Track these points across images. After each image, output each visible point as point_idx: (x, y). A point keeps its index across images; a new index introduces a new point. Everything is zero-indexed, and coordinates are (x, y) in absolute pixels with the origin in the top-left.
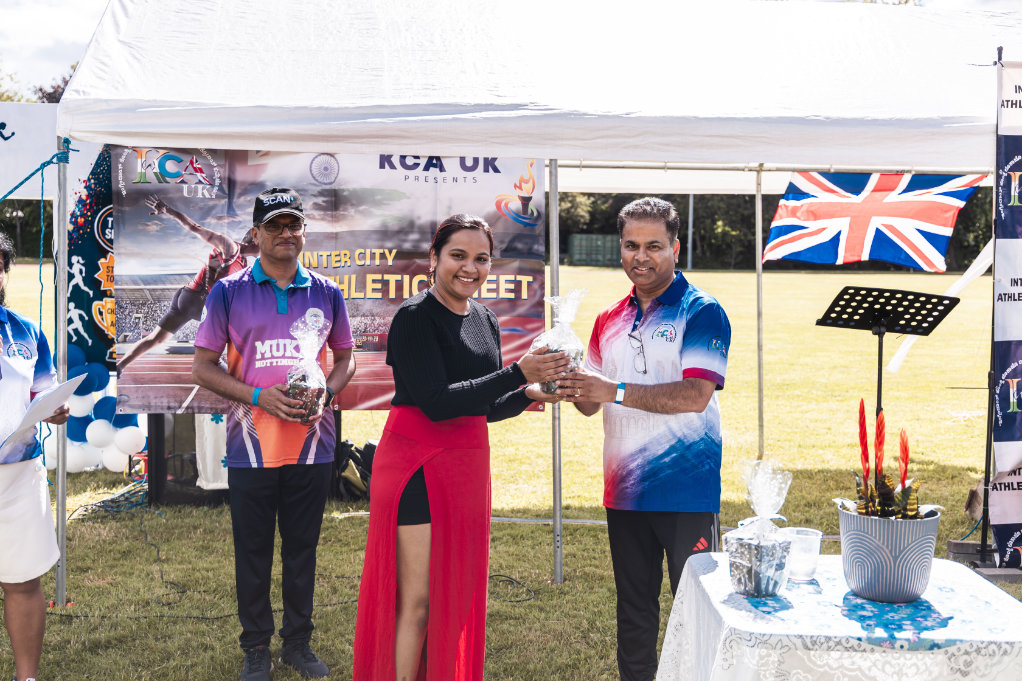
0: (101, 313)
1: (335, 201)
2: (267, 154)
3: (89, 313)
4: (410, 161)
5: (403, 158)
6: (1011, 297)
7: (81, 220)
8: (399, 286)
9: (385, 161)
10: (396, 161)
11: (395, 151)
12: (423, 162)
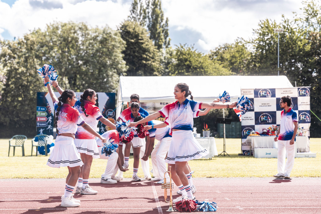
0: (107, 128)
1: (155, 109)
2: (146, 103)
3: (105, 128)
4: (164, 104)
5: (163, 103)
6: (244, 120)
7: (104, 112)
8: (163, 119)
9: (161, 103)
10: (162, 104)
11: (162, 102)
12: (166, 104)
